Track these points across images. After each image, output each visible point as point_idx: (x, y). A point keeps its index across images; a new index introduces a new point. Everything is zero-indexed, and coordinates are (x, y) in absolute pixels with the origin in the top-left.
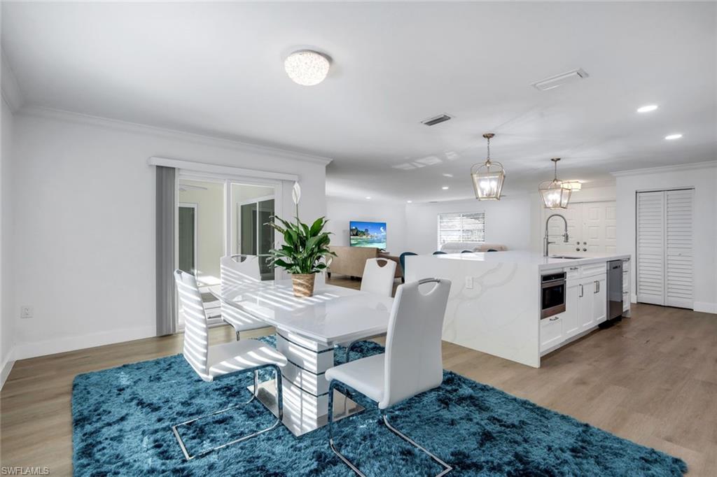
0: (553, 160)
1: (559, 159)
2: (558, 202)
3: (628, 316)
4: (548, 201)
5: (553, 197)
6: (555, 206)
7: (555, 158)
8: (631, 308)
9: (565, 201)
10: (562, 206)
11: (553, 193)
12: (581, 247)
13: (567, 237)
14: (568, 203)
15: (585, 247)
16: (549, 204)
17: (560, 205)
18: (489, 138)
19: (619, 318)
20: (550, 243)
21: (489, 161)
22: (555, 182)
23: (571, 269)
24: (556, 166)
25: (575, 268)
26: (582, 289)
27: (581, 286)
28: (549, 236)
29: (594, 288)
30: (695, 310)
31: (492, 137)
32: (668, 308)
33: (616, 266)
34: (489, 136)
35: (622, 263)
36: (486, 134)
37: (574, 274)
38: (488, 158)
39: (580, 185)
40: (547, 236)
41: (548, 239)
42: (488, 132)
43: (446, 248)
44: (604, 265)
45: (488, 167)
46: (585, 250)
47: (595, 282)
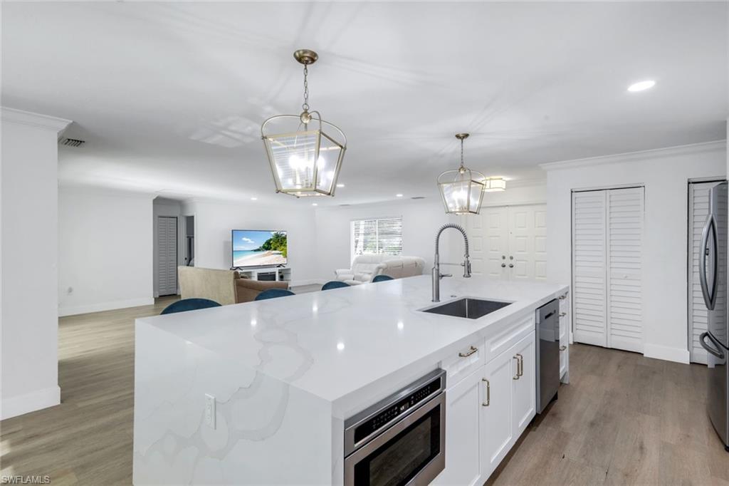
0: (458, 136)
1: (467, 135)
2: (465, 203)
3: (566, 382)
4: (452, 201)
5: (458, 196)
6: (462, 210)
7: (461, 133)
8: (570, 370)
9: (475, 204)
10: (470, 210)
11: (459, 190)
12: (508, 262)
13: (469, 267)
14: (480, 207)
15: (512, 262)
16: (454, 207)
17: (468, 209)
18: (307, 63)
19: (555, 398)
20: (443, 276)
21: (306, 112)
22: (462, 172)
23: (460, 355)
24: (462, 146)
25: (472, 348)
26: (488, 388)
27: (486, 383)
28: (440, 266)
29: (511, 369)
30: (645, 356)
31: (313, 61)
32: (614, 352)
33: (548, 313)
34: (307, 59)
35: (558, 303)
36: (301, 52)
37: (467, 364)
38: (305, 106)
39: (504, 182)
40: (438, 264)
41: (438, 270)
42: (305, 49)
43: (359, 261)
44: (529, 317)
45: (306, 124)
46: (512, 267)
47: (514, 358)
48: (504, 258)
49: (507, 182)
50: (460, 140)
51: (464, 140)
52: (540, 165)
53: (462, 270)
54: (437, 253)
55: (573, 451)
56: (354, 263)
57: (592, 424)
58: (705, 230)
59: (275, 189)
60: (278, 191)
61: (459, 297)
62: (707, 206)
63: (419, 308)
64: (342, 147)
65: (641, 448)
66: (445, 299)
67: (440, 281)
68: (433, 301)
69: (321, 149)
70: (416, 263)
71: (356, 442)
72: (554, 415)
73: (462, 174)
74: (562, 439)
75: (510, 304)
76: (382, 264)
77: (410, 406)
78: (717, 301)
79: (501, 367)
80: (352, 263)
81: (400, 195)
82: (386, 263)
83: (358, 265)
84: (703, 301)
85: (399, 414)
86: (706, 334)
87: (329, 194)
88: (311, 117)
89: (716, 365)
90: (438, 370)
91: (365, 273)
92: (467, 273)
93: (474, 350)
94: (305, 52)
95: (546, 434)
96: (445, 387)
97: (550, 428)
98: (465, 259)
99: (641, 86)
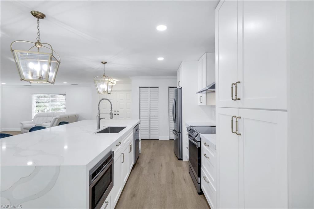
0: (102, 62)
1: (106, 63)
2: (106, 90)
3: (140, 152)
4: (100, 88)
5: (103, 87)
6: (104, 92)
7: (104, 61)
9: (109, 90)
10: (108, 92)
11: (103, 84)
13: (112, 115)
14: (111, 91)
15: (118, 113)
16: (101, 91)
17: (107, 92)
18: (39, 18)
19: (138, 158)
20: (101, 119)
21: (38, 42)
22: (104, 77)
23: (117, 145)
24: (104, 67)
25: (119, 143)
26: (124, 156)
27: (123, 154)
28: (100, 115)
29: (128, 149)
30: (159, 140)
31: (43, 18)
32: (151, 140)
33: (136, 129)
34: (39, 16)
35: (139, 126)
36: (36, 12)
37: (118, 149)
38: (38, 38)
39: (116, 82)
40: (99, 114)
41: (99, 116)
42: (38, 11)
43: (38, 116)
44: (132, 131)
45: (39, 48)
46: (118, 115)
47: (129, 145)
48: (115, 111)
49: (117, 82)
50: (103, 64)
51: (105, 64)
52: (130, 77)
53: (110, 116)
54: (99, 109)
55: (145, 172)
56: (34, 117)
57: (149, 163)
58: (174, 101)
59: (20, 78)
60: (22, 80)
61: (106, 127)
62: (173, 94)
63: (94, 132)
64: (58, 62)
65: (161, 165)
66: (102, 128)
67: (100, 121)
68: (97, 129)
69: (52, 61)
70: (75, 116)
71: (92, 180)
72: (138, 163)
73: (104, 78)
74: (142, 169)
75: (126, 127)
76: (57, 117)
77: (105, 165)
78: (176, 121)
79: (126, 149)
80: (33, 117)
81: (65, 83)
82: (60, 116)
83: (38, 118)
84: (173, 120)
85: (102, 168)
86: (174, 130)
87: (52, 83)
88: (42, 45)
89: (176, 139)
90: (111, 151)
91: (43, 122)
92: (111, 117)
93: (120, 143)
94: (38, 12)
95: (137, 169)
96: (113, 157)
97: (138, 168)
98: (111, 111)
99: (161, 59)
